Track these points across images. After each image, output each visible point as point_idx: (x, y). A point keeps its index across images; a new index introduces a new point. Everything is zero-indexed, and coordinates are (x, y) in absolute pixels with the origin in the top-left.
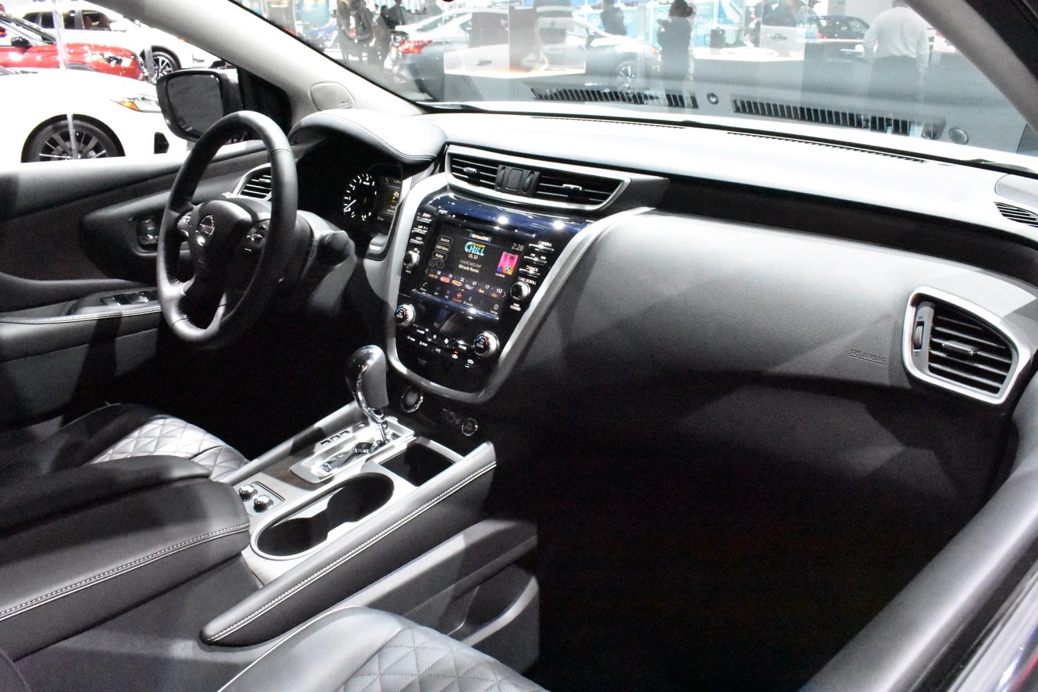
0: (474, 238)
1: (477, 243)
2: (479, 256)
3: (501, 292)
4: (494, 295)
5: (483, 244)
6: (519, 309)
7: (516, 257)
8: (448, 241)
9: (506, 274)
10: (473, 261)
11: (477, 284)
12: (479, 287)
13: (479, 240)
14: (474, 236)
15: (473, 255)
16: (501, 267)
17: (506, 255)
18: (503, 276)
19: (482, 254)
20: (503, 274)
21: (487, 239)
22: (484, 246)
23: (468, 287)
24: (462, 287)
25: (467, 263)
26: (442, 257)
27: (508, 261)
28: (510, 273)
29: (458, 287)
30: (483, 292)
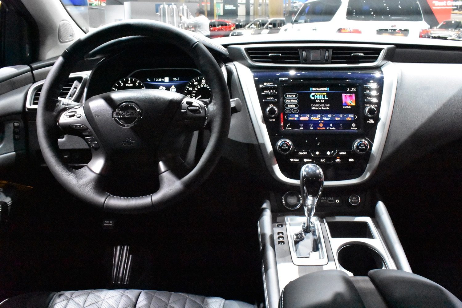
0: (314, 91)
1: (319, 93)
2: (325, 100)
3: (353, 116)
4: (349, 119)
5: (325, 93)
6: (373, 122)
7: (354, 95)
8: (295, 96)
9: (351, 106)
10: (321, 103)
11: (332, 116)
12: (335, 117)
13: (318, 91)
14: (314, 89)
15: (320, 100)
16: (346, 103)
17: (345, 96)
18: (350, 107)
19: (326, 98)
20: (349, 106)
21: (326, 89)
22: (325, 94)
23: (325, 119)
24: (321, 120)
25: (317, 105)
26: (294, 106)
27: (348, 98)
28: (354, 104)
29: (319, 120)
30: (339, 119)
